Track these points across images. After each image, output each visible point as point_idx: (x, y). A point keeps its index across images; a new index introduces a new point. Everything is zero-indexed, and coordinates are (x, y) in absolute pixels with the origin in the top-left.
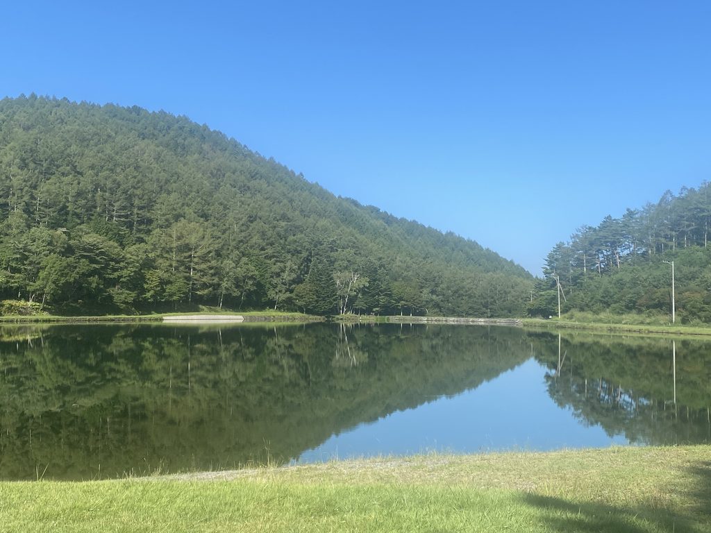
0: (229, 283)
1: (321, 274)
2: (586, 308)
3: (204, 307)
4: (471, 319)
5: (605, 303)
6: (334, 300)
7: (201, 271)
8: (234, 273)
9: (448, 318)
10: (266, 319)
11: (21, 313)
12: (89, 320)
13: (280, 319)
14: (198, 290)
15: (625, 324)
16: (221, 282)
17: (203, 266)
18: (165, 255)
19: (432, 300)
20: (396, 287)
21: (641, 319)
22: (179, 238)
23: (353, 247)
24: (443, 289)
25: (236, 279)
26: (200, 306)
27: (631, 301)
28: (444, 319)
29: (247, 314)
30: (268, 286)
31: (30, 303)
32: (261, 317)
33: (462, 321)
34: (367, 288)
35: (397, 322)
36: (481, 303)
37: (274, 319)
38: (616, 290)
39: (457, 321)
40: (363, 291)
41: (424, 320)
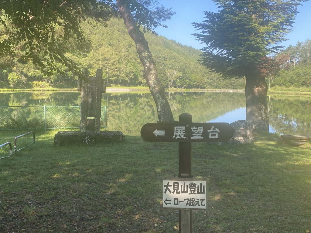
0: (124, 74)
1: (161, 71)
2: (282, 85)
3: (113, 85)
4: (227, 90)
5: (291, 82)
6: (167, 82)
7: (112, 69)
8: (126, 70)
9: (216, 90)
10: (139, 90)
11: (41, 87)
12: (69, 90)
13: (144, 90)
14: (110, 78)
15: (301, 91)
16: (120, 74)
17: (113, 67)
18: (97, 62)
19: (208, 82)
20: (193, 76)
21: (309, 89)
22: (102, 55)
23: (174, 59)
24: (212, 77)
25: (126, 73)
26: (111, 84)
27: (304, 82)
28: (214, 90)
29: (131, 88)
30: (139, 76)
31: (44, 83)
32: (137, 89)
33: (223, 91)
34: (181, 77)
35: (193, 91)
36: (229, 83)
37: (142, 90)
38: (296, 77)
39: (220, 91)
40: (180, 78)
41: (205, 90)
